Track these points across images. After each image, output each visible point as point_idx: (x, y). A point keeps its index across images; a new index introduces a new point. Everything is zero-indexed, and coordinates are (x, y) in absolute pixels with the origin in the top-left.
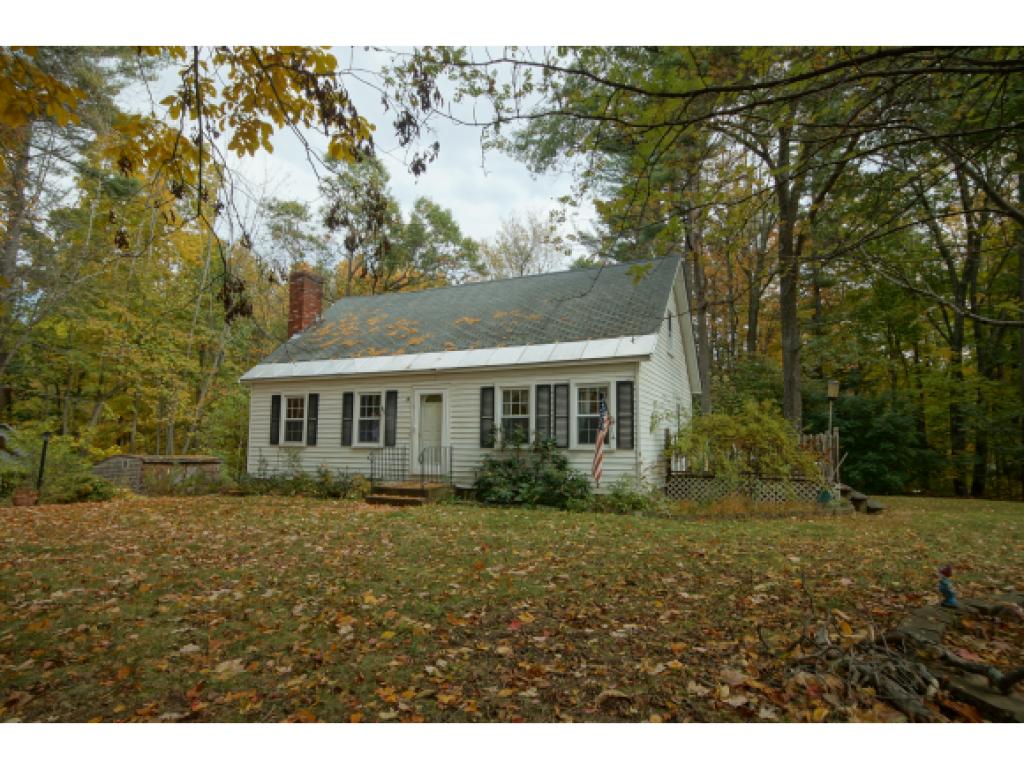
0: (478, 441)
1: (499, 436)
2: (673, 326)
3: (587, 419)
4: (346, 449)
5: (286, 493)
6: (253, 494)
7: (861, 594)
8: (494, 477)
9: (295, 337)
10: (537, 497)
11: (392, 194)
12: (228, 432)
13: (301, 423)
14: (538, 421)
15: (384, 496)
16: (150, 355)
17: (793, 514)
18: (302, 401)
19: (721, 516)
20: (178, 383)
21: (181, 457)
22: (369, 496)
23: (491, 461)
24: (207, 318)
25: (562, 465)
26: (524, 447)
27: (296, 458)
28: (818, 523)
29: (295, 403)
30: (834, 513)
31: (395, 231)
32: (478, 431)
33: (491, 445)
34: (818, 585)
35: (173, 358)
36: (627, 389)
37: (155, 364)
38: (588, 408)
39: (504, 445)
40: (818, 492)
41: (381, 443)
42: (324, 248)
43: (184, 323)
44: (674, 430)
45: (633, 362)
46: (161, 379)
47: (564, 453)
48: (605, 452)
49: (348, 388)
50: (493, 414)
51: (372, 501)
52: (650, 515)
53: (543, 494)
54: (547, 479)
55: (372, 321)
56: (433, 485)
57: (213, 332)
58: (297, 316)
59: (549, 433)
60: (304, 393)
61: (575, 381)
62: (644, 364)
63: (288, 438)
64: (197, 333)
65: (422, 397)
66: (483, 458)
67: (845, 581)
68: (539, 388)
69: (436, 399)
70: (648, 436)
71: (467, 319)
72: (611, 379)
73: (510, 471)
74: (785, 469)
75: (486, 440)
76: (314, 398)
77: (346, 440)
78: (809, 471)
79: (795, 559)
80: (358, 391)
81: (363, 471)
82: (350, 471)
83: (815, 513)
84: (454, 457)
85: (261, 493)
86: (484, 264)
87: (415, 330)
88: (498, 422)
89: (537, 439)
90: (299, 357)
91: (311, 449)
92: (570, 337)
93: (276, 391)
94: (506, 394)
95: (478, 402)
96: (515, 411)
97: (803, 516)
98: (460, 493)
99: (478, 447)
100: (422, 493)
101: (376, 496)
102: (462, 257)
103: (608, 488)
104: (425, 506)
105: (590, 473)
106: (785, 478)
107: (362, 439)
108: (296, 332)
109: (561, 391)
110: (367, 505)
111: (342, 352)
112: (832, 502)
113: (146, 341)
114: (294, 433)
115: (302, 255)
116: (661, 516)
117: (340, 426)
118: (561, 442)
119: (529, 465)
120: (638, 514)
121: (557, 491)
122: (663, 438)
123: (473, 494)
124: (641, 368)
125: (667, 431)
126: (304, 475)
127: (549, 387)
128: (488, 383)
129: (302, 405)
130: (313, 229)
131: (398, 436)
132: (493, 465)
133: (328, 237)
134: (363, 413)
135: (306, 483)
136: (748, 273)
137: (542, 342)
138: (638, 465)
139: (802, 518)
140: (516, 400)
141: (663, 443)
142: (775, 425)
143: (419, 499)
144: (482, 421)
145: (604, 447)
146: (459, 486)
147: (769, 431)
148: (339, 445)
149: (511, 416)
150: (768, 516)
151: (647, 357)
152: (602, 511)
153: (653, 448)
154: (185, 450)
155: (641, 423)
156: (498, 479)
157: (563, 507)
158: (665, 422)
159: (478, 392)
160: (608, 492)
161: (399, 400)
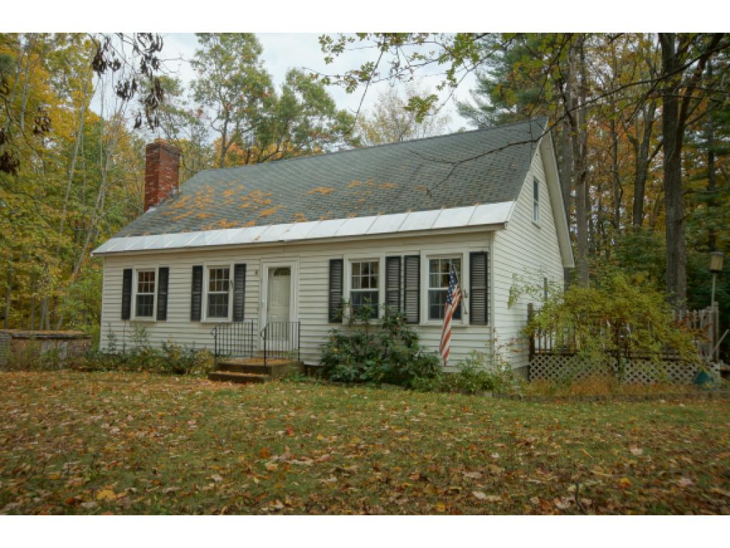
0: (326, 316)
1: (347, 311)
2: (540, 194)
3: (438, 292)
4: (195, 325)
5: (132, 369)
6: (101, 370)
7: (696, 500)
8: (340, 354)
9: (152, 210)
10: (382, 375)
11: (264, 66)
12: (82, 306)
13: (152, 296)
14: (388, 294)
15: (228, 373)
16: (22, 231)
17: (661, 396)
18: (153, 274)
19: (580, 397)
20: (48, 258)
21: (37, 332)
22: (212, 373)
23: (338, 337)
24: (79, 195)
25: (411, 341)
26: (373, 322)
27: (143, 334)
28: (691, 407)
29: (146, 277)
30: (710, 396)
31: (267, 106)
32: (326, 305)
33: (339, 320)
34: (648, 486)
35: (45, 233)
36: (480, 260)
37: (27, 240)
38: (440, 281)
39: (352, 320)
40: (695, 373)
41: (230, 318)
42: (197, 123)
43: (57, 199)
44: (538, 305)
45: (487, 232)
46: (33, 255)
47: (414, 329)
48: (453, 328)
49: (198, 261)
50: (342, 287)
51: (214, 378)
52: (499, 395)
53: (388, 373)
54: (395, 357)
55: (227, 194)
56: (279, 362)
57: (85, 208)
58: (153, 189)
59: (399, 307)
60: (154, 266)
61: (426, 253)
62: (499, 234)
63: (139, 313)
64: (70, 208)
65: (270, 270)
66: (331, 334)
67: (684, 481)
68: (389, 260)
69: (285, 272)
70: (507, 311)
71: (321, 189)
72: (463, 250)
73: (358, 347)
74: (656, 347)
75: (335, 316)
76: (164, 272)
77: (195, 316)
78: (683, 350)
79: (636, 451)
80: (207, 264)
81: (208, 347)
82: (197, 347)
83: (687, 396)
84: (302, 334)
85: (109, 370)
86: (359, 138)
87: (269, 201)
88: (347, 296)
89: (387, 313)
90: (153, 230)
91: (161, 324)
92: (423, 206)
93: (128, 265)
94: (355, 267)
95: (327, 276)
96: (365, 285)
97: (672, 399)
98: (307, 370)
99: (326, 322)
100: (266, 370)
101: (220, 372)
102: (337, 130)
103: (457, 366)
104: (266, 383)
105: (438, 349)
106: (655, 357)
107: (211, 314)
108: (152, 205)
109: (412, 264)
110: (210, 382)
111: (194, 225)
112: (708, 385)
113: (17, 217)
114: (145, 308)
115: (176, 131)
116: (512, 398)
117: (189, 300)
118: (411, 316)
119: (377, 341)
120: (488, 394)
121: (402, 370)
122: (526, 313)
123: (320, 371)
124: (497, 238)
125: (530, 306)
126: (152, 351)
127: (399, 258)
128: (336, 255)
129: (153, 279)
130: (184, 103)
131: (246, 311)
132: (340, 341)
133: (200, 112)
134: (212, 288)
135: (154, 358)
136: (634, 142)
137: (393, 212)
138: (492, 341)
139: (671, 401)
140: (366, 272)
141: (526, 318)
142: (645, 299)
143: (262, 376)
144: (331, 295)
145: (452, 323)
146: (306, 363)
147: (640, 305)
148: (188, 320)
149: (361, 290)
150: (633, 398)
151: (501, 226)
152: (449, 391)
153: (512, 324)
154: (59, 325)
155: (496, 297)
156: (344, 356)
157: (409, 386)
158: (527, 296)
159: (327, 265)
160: (456, 371)
161: (248, 273)
